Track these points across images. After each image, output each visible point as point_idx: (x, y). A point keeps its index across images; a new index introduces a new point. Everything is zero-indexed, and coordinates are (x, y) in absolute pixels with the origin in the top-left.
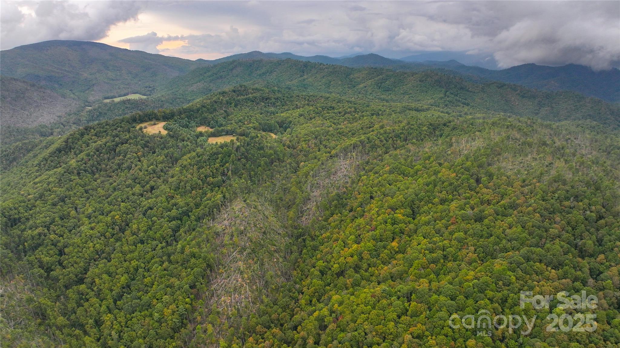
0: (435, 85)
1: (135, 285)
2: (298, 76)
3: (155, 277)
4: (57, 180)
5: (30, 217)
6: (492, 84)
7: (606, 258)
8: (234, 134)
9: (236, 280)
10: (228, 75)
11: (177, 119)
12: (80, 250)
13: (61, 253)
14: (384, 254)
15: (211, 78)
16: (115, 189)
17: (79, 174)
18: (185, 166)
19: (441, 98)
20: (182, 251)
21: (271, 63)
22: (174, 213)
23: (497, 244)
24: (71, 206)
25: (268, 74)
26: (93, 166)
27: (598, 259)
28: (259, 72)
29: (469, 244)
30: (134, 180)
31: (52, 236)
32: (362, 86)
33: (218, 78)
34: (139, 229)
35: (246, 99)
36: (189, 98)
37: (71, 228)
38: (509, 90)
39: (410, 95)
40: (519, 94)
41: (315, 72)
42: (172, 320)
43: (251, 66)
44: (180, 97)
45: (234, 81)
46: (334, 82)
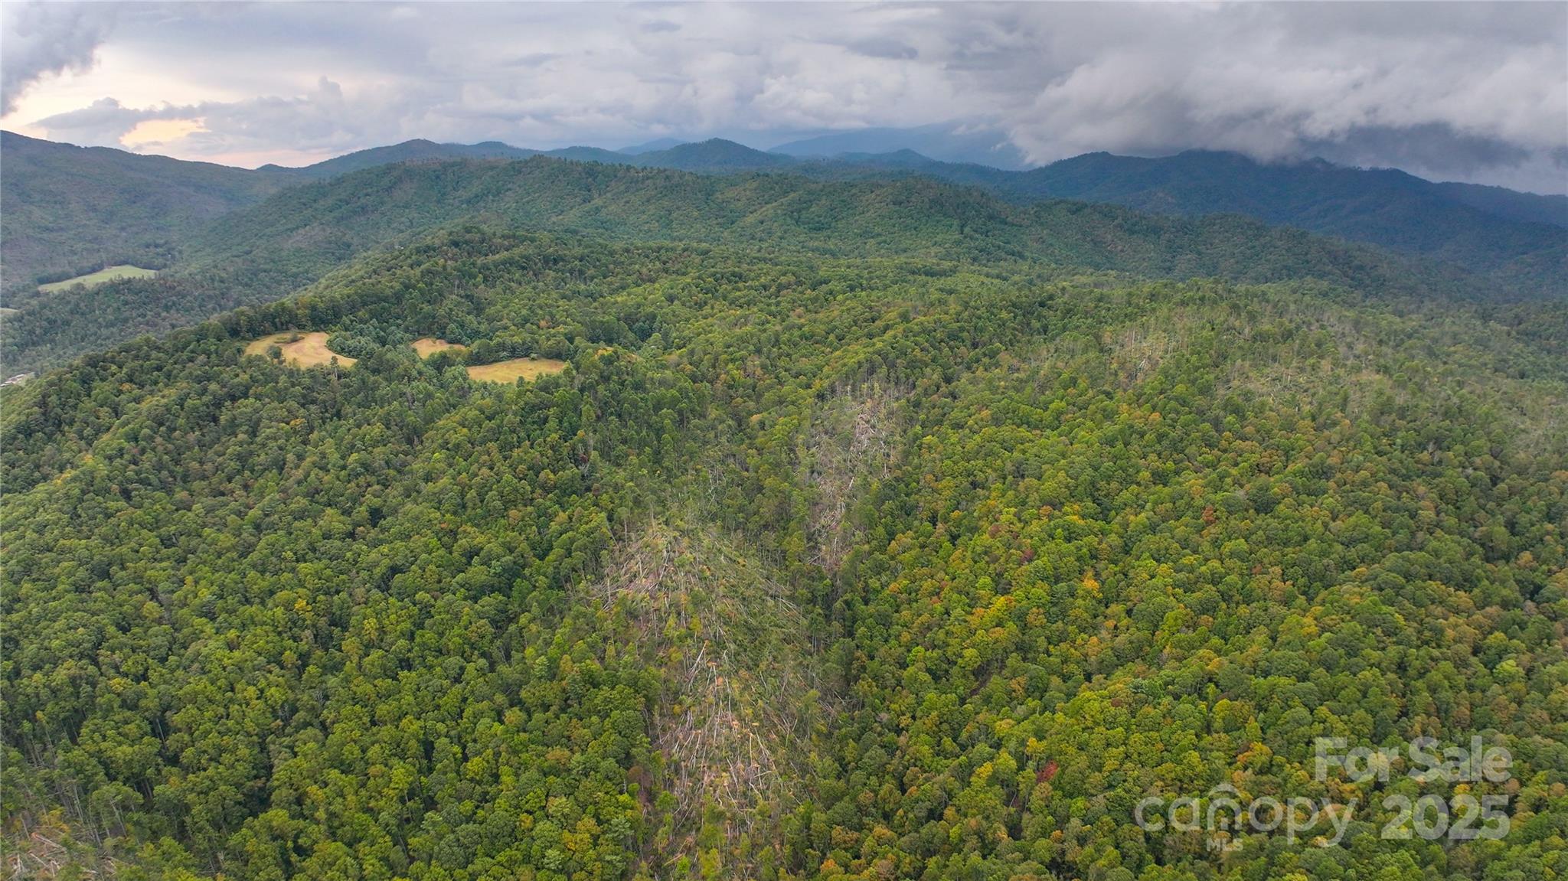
0: (933, 211)
1: (441, 782)
2: (578, 199)
3: (498, 754)
4: (66, 518)
5: (16, 632)
6: (1056, 204)
7: (1537, 558)
9: (726, 727)
10: (382, 203)
11: (348, 322)
12: (221, 710)
13: (160, 728)
14: (1079, 608)
15: (336, 214)
16: (258, 527)
17: (126, 494)
18: (457, 446)
19: (958, 243)
20: (553, 673)
21: (492, 168)
22: (477, 573)
23: (1324, 554)
24: (136, 587)
25: (491, 197)
26: (160, 467)
27: (1521, 562)
28: (464, 194)
29: (1266, 561)
30: (312, 494)
31: (117, 683)
32: (750, 219)
33: (355, 212)
34: (382, 630)
35: (504, 263)
36: (295, 270)
37: (163, 651)
38: (1096, 216)
39: (880, 239)
40: (1121, 226)
41: (622, 188)
42: (599, 858)
43: (438, 177)
44: (267, 267)
45: (403, 219)
46: (680, 212)
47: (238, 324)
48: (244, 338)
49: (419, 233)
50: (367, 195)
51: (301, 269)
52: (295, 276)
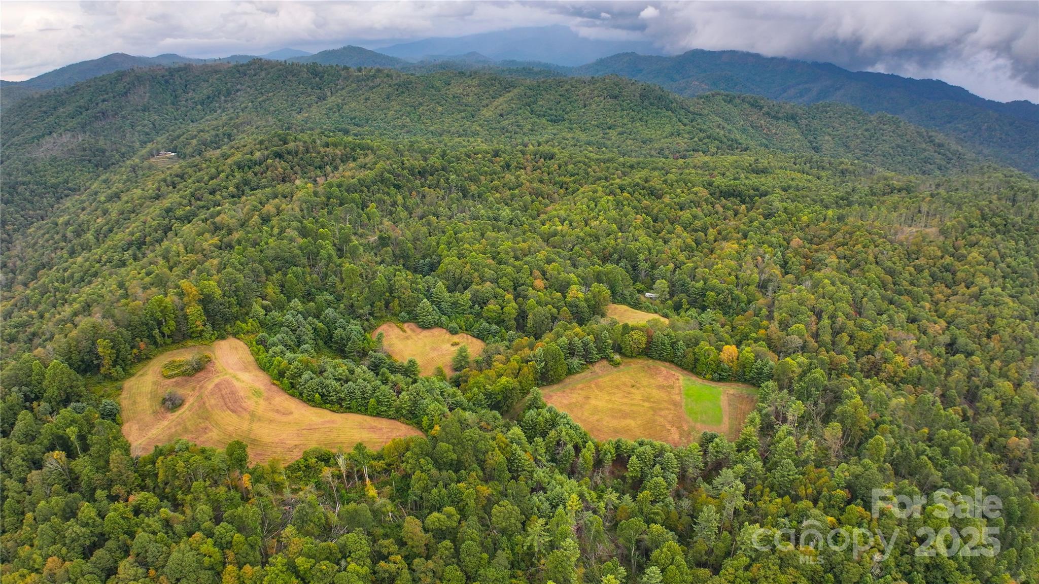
10: (121, 108)
15: (79, 119)
21: (216, 72)
28: (195, 96)
32: (487, 113)
33: (96, 118)
36: (53, 180)
38: (746, 106)
43: (167, 82)
44: (25, 179)
45: (146, 122)
46: (424, 108)
47: (92, 351)
48: (108, 377)
49: (179, 137)
50: (104, 101)
51: (60, 179)
52: (55, 187)
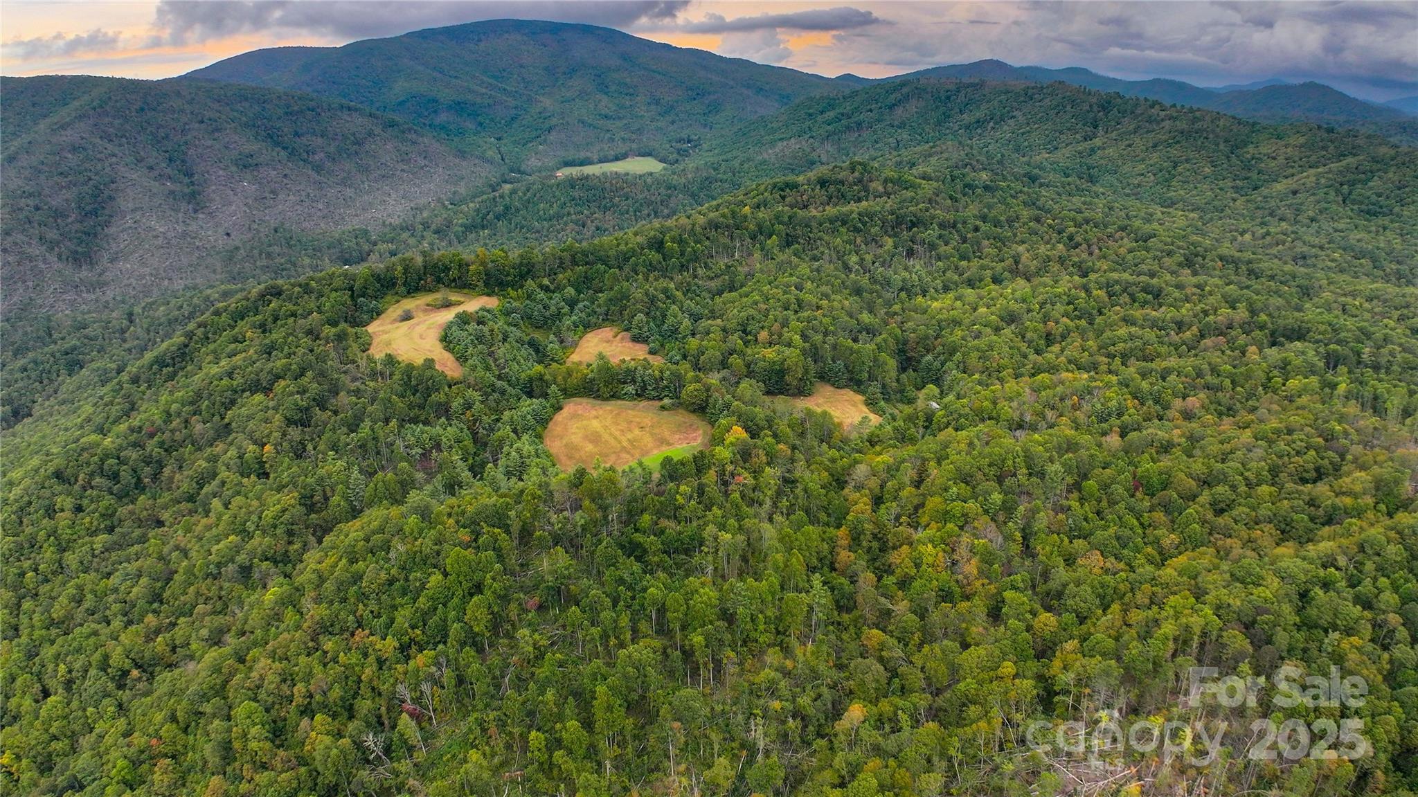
8: (666, 401)
10: (879, 121)
11: (534, 287)
15: (831, 127)
28: (967, 118)
46: (1188, 166)
47: (394, 274)
